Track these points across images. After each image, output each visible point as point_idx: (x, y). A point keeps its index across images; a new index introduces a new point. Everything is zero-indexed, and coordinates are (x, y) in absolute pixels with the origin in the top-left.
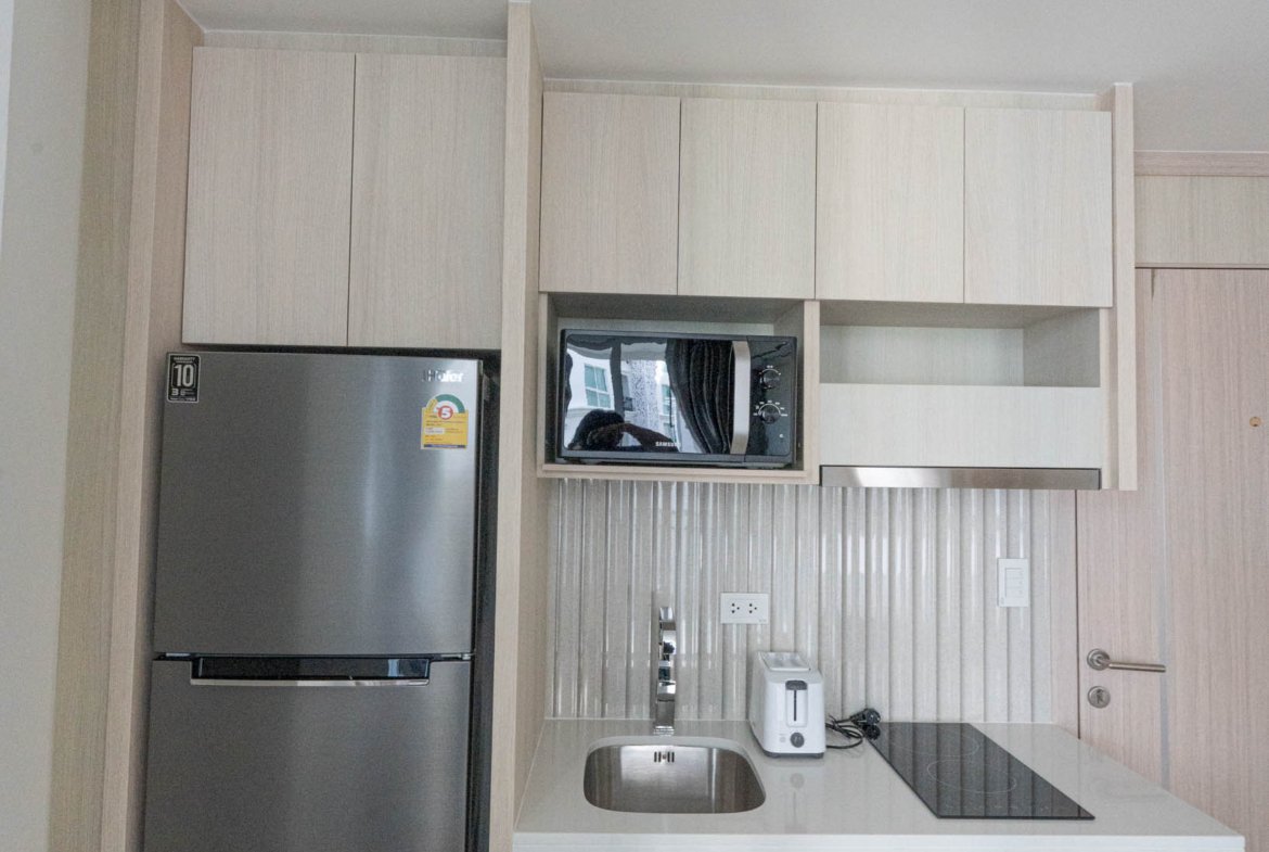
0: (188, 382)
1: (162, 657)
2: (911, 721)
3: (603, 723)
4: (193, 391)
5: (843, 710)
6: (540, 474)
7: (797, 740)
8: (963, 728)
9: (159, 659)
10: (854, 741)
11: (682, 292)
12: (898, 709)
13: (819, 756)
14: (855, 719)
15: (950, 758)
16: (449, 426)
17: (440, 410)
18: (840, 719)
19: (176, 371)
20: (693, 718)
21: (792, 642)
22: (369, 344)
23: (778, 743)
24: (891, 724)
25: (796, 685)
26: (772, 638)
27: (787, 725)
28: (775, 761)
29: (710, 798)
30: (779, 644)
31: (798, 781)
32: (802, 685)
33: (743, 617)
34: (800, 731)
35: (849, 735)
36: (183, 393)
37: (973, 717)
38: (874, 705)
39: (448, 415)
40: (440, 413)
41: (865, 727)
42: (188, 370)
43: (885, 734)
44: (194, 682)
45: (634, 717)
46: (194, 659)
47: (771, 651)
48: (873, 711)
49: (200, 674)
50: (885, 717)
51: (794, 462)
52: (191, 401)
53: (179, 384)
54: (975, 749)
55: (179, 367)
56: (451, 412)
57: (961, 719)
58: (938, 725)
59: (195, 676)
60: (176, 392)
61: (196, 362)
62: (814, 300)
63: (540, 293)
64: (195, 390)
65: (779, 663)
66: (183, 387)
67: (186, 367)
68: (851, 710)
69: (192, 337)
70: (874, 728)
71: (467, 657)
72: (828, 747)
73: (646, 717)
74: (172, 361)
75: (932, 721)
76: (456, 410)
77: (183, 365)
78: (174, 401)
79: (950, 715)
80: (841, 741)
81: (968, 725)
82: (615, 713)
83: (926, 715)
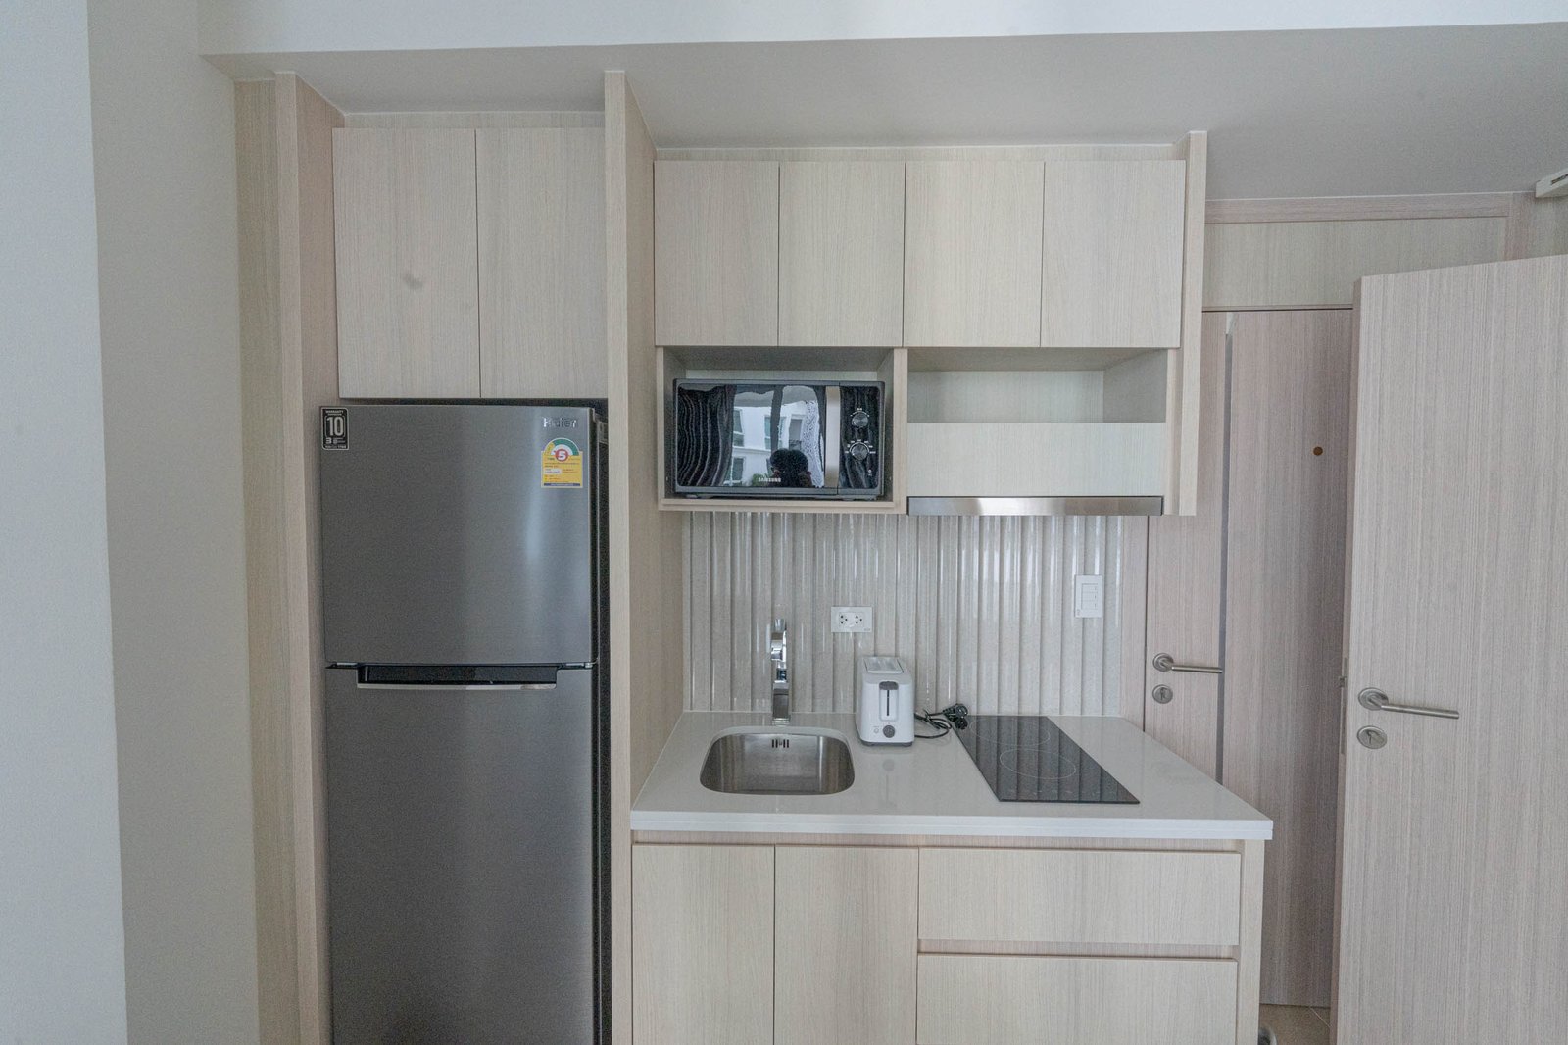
0: (339, 432)
1: (334, 666)
2: (996, 714)
3: (731, 714)
4: (344, 438)
5: (937, 705)
6: (661, 507)
7: (889, 731)
8: (1041, 720)
9: (331, 667)
10: (942, 731)
11: (782, 344)
12: (985, 704)
13: (910, 745)
14: (946, 712)
15: (1030, 747)
16: (566, 467)
17: (557, 453)
18: (934, 712)
19: (328, 422)
20: (808, 711)
21: (893, 649)
22: (499, 395)
23: (873, 733)
24: (978, 717)
25: (888, 686)
26: (875, 645)
27: (880, 718)
28: (870, 749)
29: (817, 777)
30: (882, 648)
31: (889, 766)
32: (893, 686)
33: (848, 628)
34: (892, 724)
35: (938, 726)
36: (335, 442)
37: (1050, 710)
38: (963, 700)
39: (564, 457)
40: (557, 456)
41: (955, 719)
42: (339, 421)
43: (972, 725)
44: (360, 686)
45: (758, 710)
46: (360, 668)
47: (875, 655)
48: (962, 706)
49: (366, 680)
50: (973, 711)
51: (886, 495)
52: (343, 448)
53: (332, 434)
54: (1049, 737)
55: (331, 419)
56: (567, 454)
57: (1040, 712)
58: (1020, 718)
59: (361, 681)
60: (329, 441)
61: (344, 413)
62: (902, 347)
63: (656, 347)
64: (345, 439)
65: (877, 667)
66: (335, 436)
67: (337, 418)
68: (944, 705)
69: (348, 392)
70: (962, 720)
71: (589, 665)
72: (916, 736)
73: (769, 710)
74: (325, 414)
75: (1013, 714)
76: (571, 452)
77: (334, 417)
78: (328, 448)
79: (1030, 709)
80: (931, 731)
81: (1046, 717)
82: (742, 706)
83: (1009, 709)
